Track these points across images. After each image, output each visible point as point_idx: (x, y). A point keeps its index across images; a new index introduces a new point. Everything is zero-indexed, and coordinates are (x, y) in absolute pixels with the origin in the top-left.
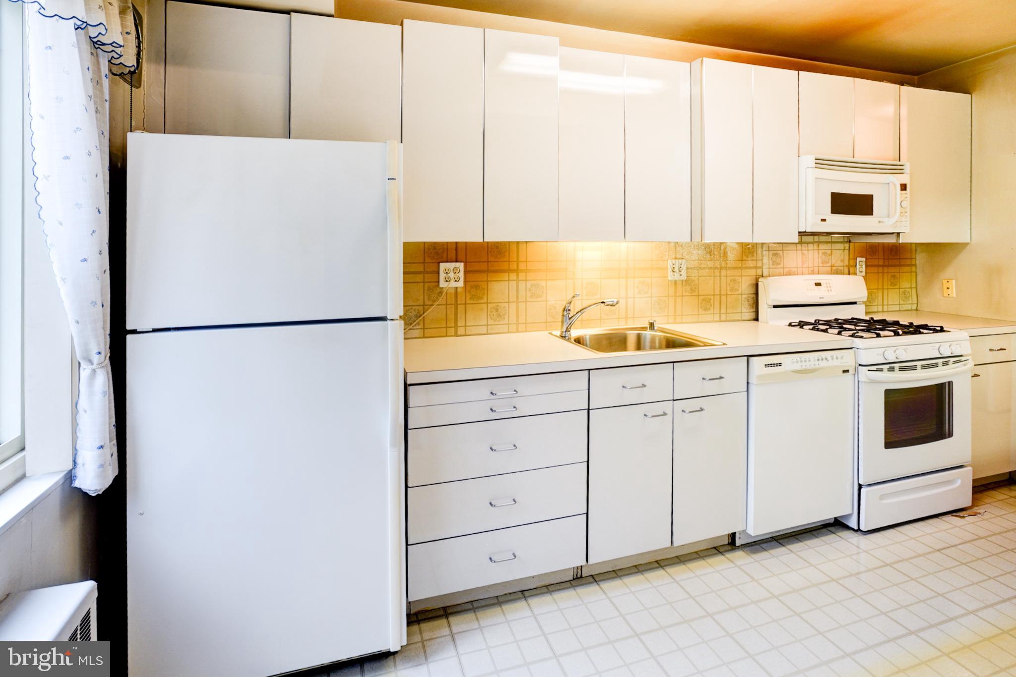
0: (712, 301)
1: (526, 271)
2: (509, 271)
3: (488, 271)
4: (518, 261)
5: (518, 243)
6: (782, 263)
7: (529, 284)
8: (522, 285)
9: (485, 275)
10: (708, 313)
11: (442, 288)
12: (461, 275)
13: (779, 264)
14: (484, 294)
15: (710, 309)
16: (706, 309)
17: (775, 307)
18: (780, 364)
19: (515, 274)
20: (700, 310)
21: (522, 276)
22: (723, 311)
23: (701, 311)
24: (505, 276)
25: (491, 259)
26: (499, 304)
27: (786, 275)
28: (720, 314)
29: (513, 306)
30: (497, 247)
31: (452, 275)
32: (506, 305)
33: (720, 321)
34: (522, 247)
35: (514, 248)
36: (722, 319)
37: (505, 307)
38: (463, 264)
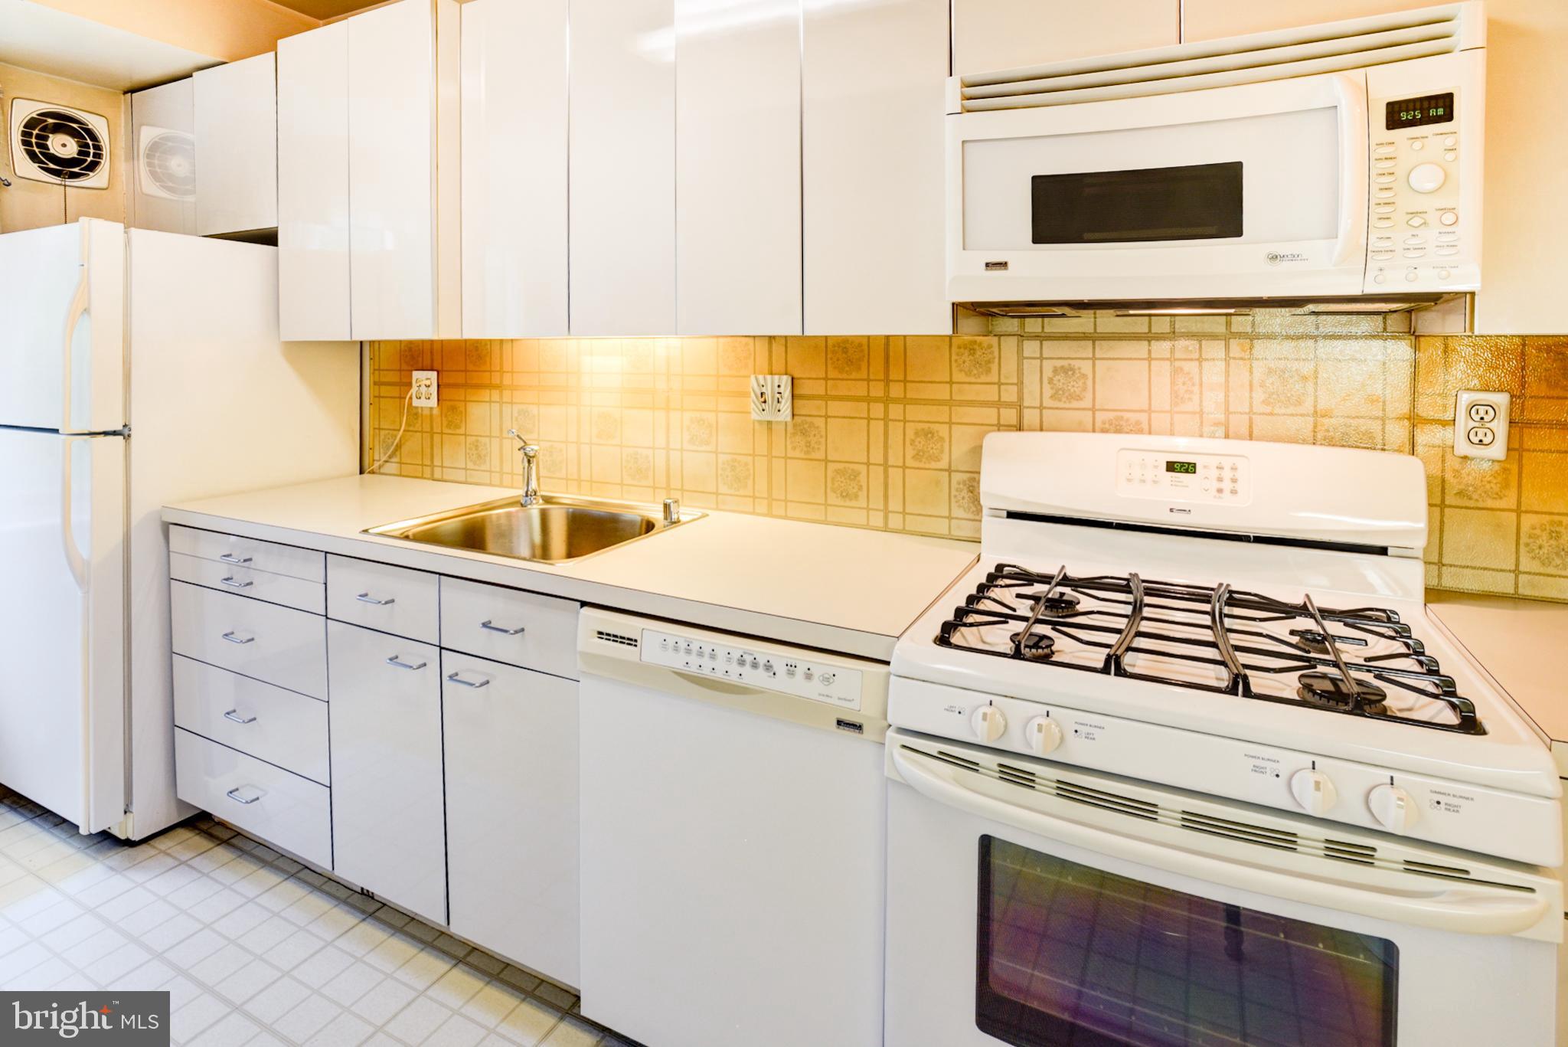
0: (863, 478)
1: (513, 388)
2: (490, 386)
3: (466, 386)
4: (502, 372)
5: (502, 341)
6: (1089, 395)
7: (516, 408)
8: (507, 409)
9: (462, 391)
10: (848, 503)
11: (417, 408)
12: (434, 389)
13: (1079, 398)
14: (461, 421)
15: (856, 497)
16: (845, 495)
17: (1012, 515)
18: (631, 642)
19: (498, 391)
20: (831, 496)
21: (507, 394)
22: (895, 504)
23: (833, 498)
24: (485, 394)
25: (471, 367)
26: (480, 438)
27: (1104, 431)
28: (886, 512)
29: (495, 443)
30: (477, 349)
31: (423, 389)
32: (487, 440)
33: (886, 529)
34: (507, 347)
35: (496, 348)
36: (891, 525)
37: (485, 444)
38: (435, 373)
